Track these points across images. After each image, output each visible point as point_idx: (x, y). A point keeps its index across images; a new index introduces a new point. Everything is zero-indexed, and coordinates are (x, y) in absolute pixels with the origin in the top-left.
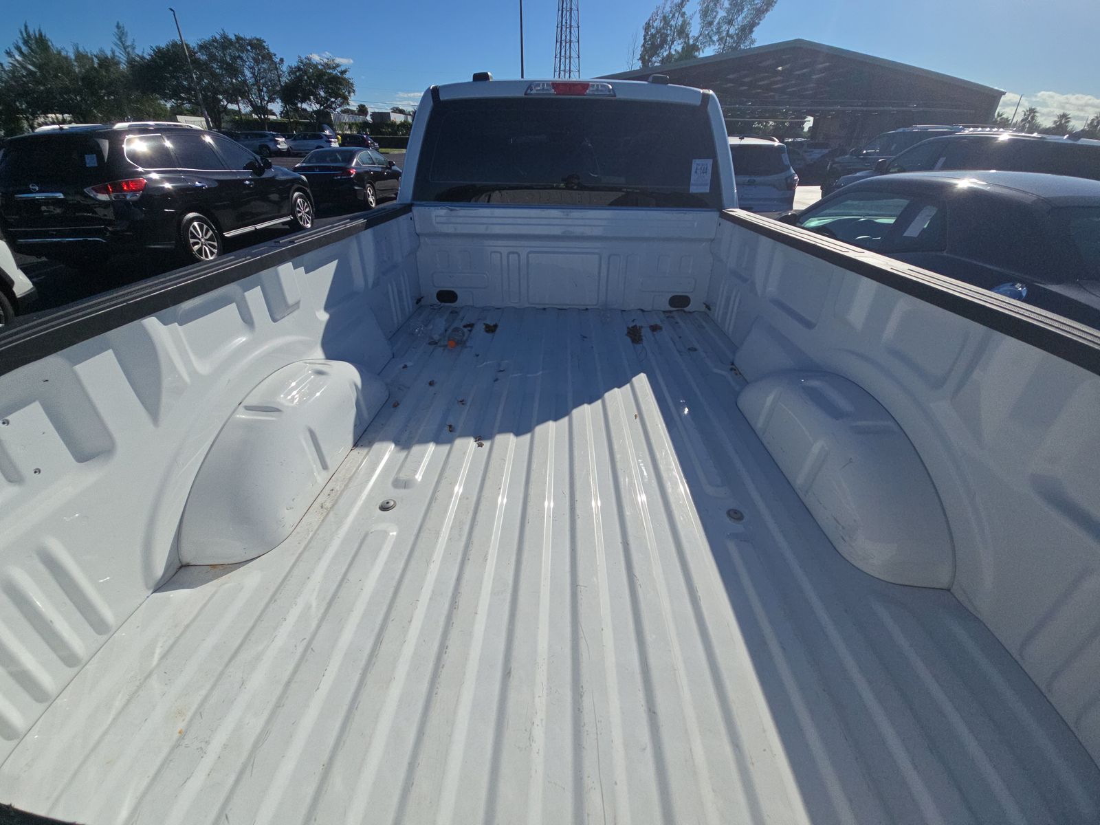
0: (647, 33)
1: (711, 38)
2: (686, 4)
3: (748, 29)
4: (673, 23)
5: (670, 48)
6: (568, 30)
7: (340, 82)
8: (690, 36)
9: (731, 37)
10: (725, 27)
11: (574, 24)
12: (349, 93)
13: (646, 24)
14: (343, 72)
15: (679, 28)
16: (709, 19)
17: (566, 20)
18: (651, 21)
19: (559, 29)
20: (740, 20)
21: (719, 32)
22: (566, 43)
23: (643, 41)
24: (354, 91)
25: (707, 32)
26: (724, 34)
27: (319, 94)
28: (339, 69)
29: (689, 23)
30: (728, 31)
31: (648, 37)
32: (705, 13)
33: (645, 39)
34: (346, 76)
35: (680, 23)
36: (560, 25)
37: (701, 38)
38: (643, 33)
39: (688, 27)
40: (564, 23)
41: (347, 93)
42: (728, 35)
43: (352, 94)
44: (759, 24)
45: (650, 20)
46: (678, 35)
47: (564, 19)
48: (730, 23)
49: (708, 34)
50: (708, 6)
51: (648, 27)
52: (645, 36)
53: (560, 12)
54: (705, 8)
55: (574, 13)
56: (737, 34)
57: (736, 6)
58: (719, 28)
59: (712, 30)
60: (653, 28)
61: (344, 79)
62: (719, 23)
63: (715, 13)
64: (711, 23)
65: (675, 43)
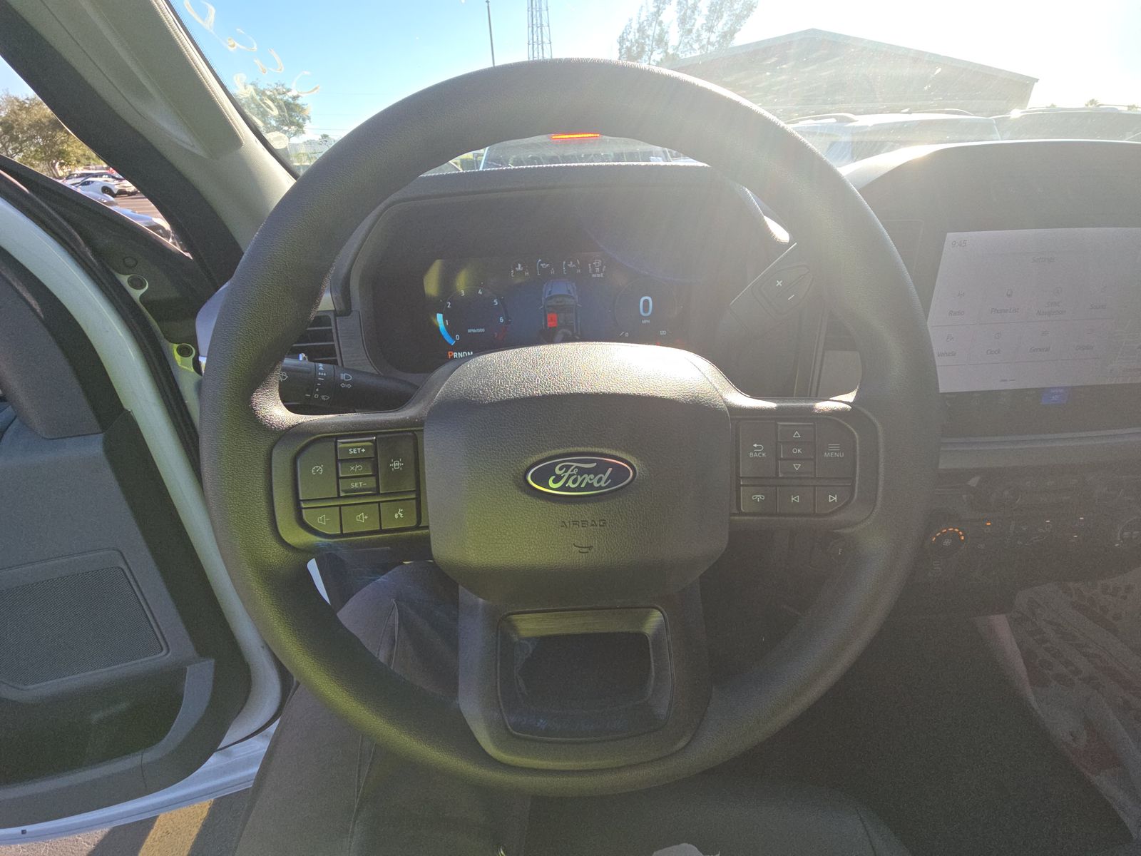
0: (622, 46)
1: (691, 46)
2: (662, 13)
3: (729, 35)
4: (650, 32)
5: (650, 59)
6: (540, 47)
7: (292, 108)
8: (670, 45)
9: (713, 44)
10: (705, 35)
11: (545, 40)
12: (304, 120)
13: (620, 37)
14: (295, 98)
15: (656, 37)
16: (688, 27)
17: (537, 36)
18: (625, 34)
19: (531, 46)
20: (720, 27)
21: (698, 39)
22: (538, 44)
23: (619, 55)
24: (309, 118)
25: (686, 41)
26: (705, 42)
27: (270, 123)
28: (290, 94)
29: (667, 32)
30: (709, 38)
31: (623, 51)
32: (683, 21)
33: (620, 52)
34: (299, 101)
35: (657, 31)
36: (531, 42)
37: (681, 47)
38: (618, 46)
39: (666, 36)
40: (535, 40)
41: (301, 121)
42: (709, 43)
43: (307, 121)
44: (740, 30)
45: (623, 33)
46: (657, 45)
47: (535, 36)
48: (710, 30)
49: (688, 42)
50: (685, 13)
51: (622, 40)
52: (620, 50)
53: (530, 29)
54: (683, 16)
55: (545, 30)
56: (719, 42)
57: (715, 12)
58: (699, 36)
59: (692, 38)
60: (628, 41)
61: (297, 105)
62: (698, 30)
63: (693, 21)
64: (690, 31)
65: (654, 52)
